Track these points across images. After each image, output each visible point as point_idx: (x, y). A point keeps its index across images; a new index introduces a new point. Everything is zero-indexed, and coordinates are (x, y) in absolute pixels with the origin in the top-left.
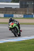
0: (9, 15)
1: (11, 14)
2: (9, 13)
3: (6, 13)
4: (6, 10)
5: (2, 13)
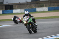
0: (54, 8)
1: (56, 6)
2: (53, 6)
3: (50, 6)
4: (50, 3)
5: (46, 6)
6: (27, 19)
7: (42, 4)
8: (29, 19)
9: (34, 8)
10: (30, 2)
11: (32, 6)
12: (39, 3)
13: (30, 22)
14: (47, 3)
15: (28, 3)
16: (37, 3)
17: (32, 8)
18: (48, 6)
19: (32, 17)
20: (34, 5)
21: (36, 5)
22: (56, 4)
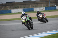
0: (29, 9)
1: (31, 8)
2: (28, 7)
3: (25, 7)
4: (25, 4)
5: (21, 8)
6: (25, 18)
7: (17, 6)
8: (27, 18)
9: (10, 9)
10: (5, 4)
11: (7, 8)
12: (14, 5)
13: (28, 21)
14: (22, 5)
15: (3, 5)
16: (12, 5)
17: (7, 10)
18: (23, 8)
19: (28, 16)
20: (9, 6)
21: (11, 6)
22: (31, 5)
